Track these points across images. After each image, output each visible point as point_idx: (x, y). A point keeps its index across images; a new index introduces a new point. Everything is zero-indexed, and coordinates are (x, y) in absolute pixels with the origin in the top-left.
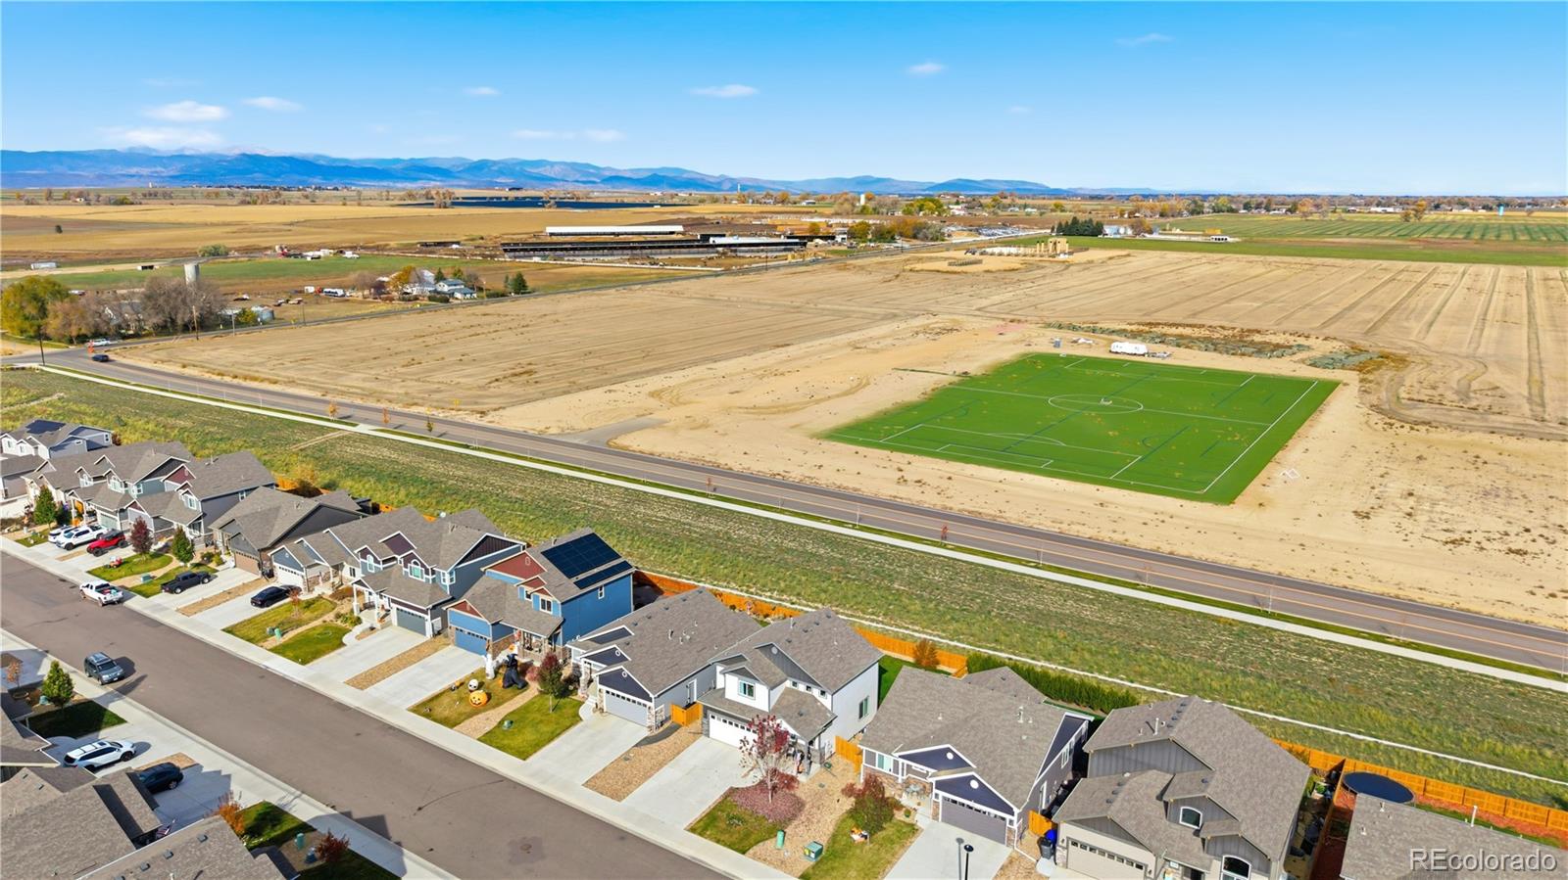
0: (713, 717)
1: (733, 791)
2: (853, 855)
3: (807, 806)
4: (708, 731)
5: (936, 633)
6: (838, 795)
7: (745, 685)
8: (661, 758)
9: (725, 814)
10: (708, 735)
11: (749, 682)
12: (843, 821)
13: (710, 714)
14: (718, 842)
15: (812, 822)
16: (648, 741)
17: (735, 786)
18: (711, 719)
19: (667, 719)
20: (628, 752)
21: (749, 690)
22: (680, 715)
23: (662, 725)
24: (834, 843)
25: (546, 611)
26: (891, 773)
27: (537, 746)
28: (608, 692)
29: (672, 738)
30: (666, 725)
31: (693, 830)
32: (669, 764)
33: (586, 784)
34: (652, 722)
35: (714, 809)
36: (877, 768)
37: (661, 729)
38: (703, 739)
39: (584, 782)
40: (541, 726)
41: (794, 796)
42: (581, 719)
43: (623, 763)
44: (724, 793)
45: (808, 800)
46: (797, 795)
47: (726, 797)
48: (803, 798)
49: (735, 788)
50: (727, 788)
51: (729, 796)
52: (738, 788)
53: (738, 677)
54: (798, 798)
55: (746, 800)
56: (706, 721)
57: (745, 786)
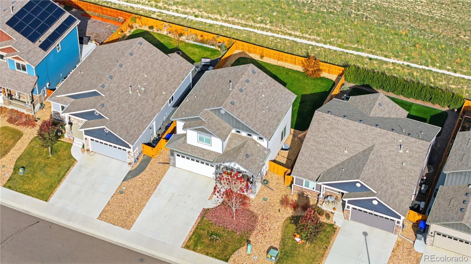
0: (178, 156)
1: (205, 212)
2: (299, 254)
3: (260, 218)
4: (174, 163)
5: (312, 37)
6: (278, 206)
8: (146, 189)
9: (206, 232)
10: (175, 166)
11: (205, 136)
12: (287, 227)
13: (176, 154)
14: (207, 254)
15: (266, 231)
16: (132, 175)
17: (206, 207)
19: (140, 154)
20: (120, 186)
24: (284, 245)
25: (22, 71)
26: (314, 190)
27: (52, 188)
28: (92, 140)
29: (147, 169)
30: (140, 159)
31: (187, 247)
32: (154, 194)
33: (100, 217)
34: (132, 160)
35: (197, 228)
36: (304, 187)
37: (138, 163)
38: (171, 169)
39: (98, 216)
40: (47, 169)
41: (249, 210)
42: (75, 161)
43: (119, 196)
44: (200, 215)
45: (259, 213)
46: (251, 210)
47: (202, 218)
48: (255, 211)
49: (207, 209)
50: (201, 210)
51: (204, 217)
52: (208, 209)
53: (197, 133)
54: (252, 212)
55: (217, 218)
56: (173, 159)
57: (213, 207)
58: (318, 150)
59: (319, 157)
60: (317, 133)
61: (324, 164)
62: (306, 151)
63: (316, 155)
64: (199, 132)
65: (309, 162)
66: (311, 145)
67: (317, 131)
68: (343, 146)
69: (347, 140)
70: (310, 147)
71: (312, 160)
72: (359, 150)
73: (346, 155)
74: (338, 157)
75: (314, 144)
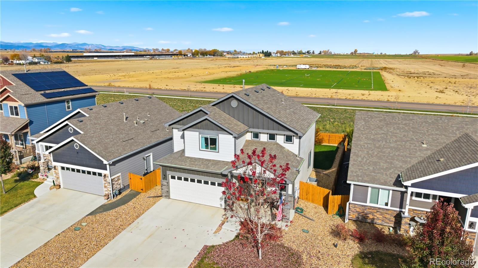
0: (173, 177)
4: (168, 192)
6: (330, 239)
7: (206, 139)
8: (118, 223)
10: (168, 196)
11: (210, 134)
13: (170, 174)
16: (103, 208)
17: (209, 244)
18: (171, 180)
19: (125, 188)
20: (80, 222)
21: (211, 143)
22: (137, 182)
23: (120, 193)
25: (15, 116)
26: (389, 207)
28: (63, 168)
29: (130, 203)
30: (124, 194)
32: (128, 229)
34: (109, 190)
36: (368, 204)
37: (119, 197)
38: (163, 200)
41: (282, 246)
42: (35, 196)
43: (70, 234)
44: (198, 255)
45: (301, 249)
46: (286, 246)
47: (202, 259)
48: (294, 247)
49: (210, 246)
50: (201, 248)
51: (205, 258)
52: (213, 246)
53: (198, 133)
54: (289, 249)
55: (228, 260)
56: (166, 184)
57: (221, 243)
58: (378, 148)
59: (384, 156)
60: (368, 130)
61: (397, 163)
62: (360, 150)
63: (378, 153)
64: (201, 130)
65: (371, 163)
66: (366, 143)
67: (367, 129)
68: (415, 140)
69: (418, 133)
70: (364, 146)
71: (375, 159)
72: (445, 142)
73: (427, 149)
74: (416, 152)
75: (369, 142)
